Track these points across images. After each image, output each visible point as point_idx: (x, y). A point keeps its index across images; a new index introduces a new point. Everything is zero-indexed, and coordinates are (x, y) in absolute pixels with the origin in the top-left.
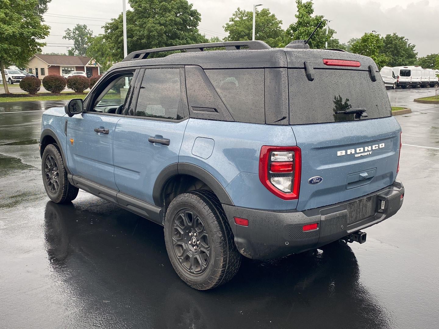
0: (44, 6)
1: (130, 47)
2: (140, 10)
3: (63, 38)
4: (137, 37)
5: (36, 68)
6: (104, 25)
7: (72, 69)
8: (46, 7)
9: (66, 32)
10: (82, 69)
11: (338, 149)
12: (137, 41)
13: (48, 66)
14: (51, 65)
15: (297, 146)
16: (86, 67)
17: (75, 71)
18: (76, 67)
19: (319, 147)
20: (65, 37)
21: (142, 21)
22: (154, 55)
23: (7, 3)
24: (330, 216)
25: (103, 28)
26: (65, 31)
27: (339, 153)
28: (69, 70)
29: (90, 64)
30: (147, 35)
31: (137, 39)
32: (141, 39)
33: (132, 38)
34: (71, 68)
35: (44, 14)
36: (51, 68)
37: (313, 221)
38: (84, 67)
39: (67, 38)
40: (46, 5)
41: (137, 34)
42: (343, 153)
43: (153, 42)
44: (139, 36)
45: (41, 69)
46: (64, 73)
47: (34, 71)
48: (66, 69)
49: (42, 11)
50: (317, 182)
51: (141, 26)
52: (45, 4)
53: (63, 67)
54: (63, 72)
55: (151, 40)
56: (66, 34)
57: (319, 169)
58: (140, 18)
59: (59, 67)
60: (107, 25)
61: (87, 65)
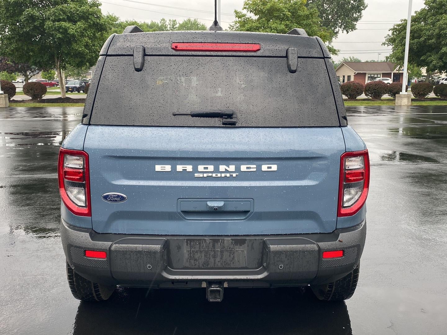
0: (359, 14)
1: (415, 49)
2: (434, 6)
3: (382, 45)
4: (425, 37)
5: (343, 76)
6: (392, 28)
7: (379, 76)
8: (360, 15)
9: (386, 39)
10: (388, 75)
11: (157, 161)
12: (425, 41)
13: (355, 73)
14: (357, 72)
15: (83, 150)
16: (394, 73)
17: (381, 78)
18: (383, 73)
19: (118, 155)
20: (384, 44)
21: (436, 19)
22: (444, 56)
23: (288, 16)
24: (124, 247)
25: (391, 30)
26: (385, 37)
27: (158, 168)
28: (375, 76)
29: (398, 70)
30: (437, 34)
31: (425, 39)
32: (429, 39)
33: (419, 39)
34: (377, 75)
35: (358, 22)
36: (357, 75)
37: (97, 248)
38: (391, 73)
39: (387, 44)
40: (361, 13)
41: (425, 33)
42: (168, 168)
43: (443, 42)
44: (428, 36)
45: (348, 76)
46: (370, 80)
47: (341, 78)
48: (372, 76)
49: (356, 20)
50: (116, 201)
51: (433, 24)
52: (359, 12)
53: (369, 74)
54: (368, 79)
55: (441, 39)
56: (386, 40)
57: (119, 184)
58: (434, 15)
59: (365, 74)
60: (395, 27)
61: (395, 71)
